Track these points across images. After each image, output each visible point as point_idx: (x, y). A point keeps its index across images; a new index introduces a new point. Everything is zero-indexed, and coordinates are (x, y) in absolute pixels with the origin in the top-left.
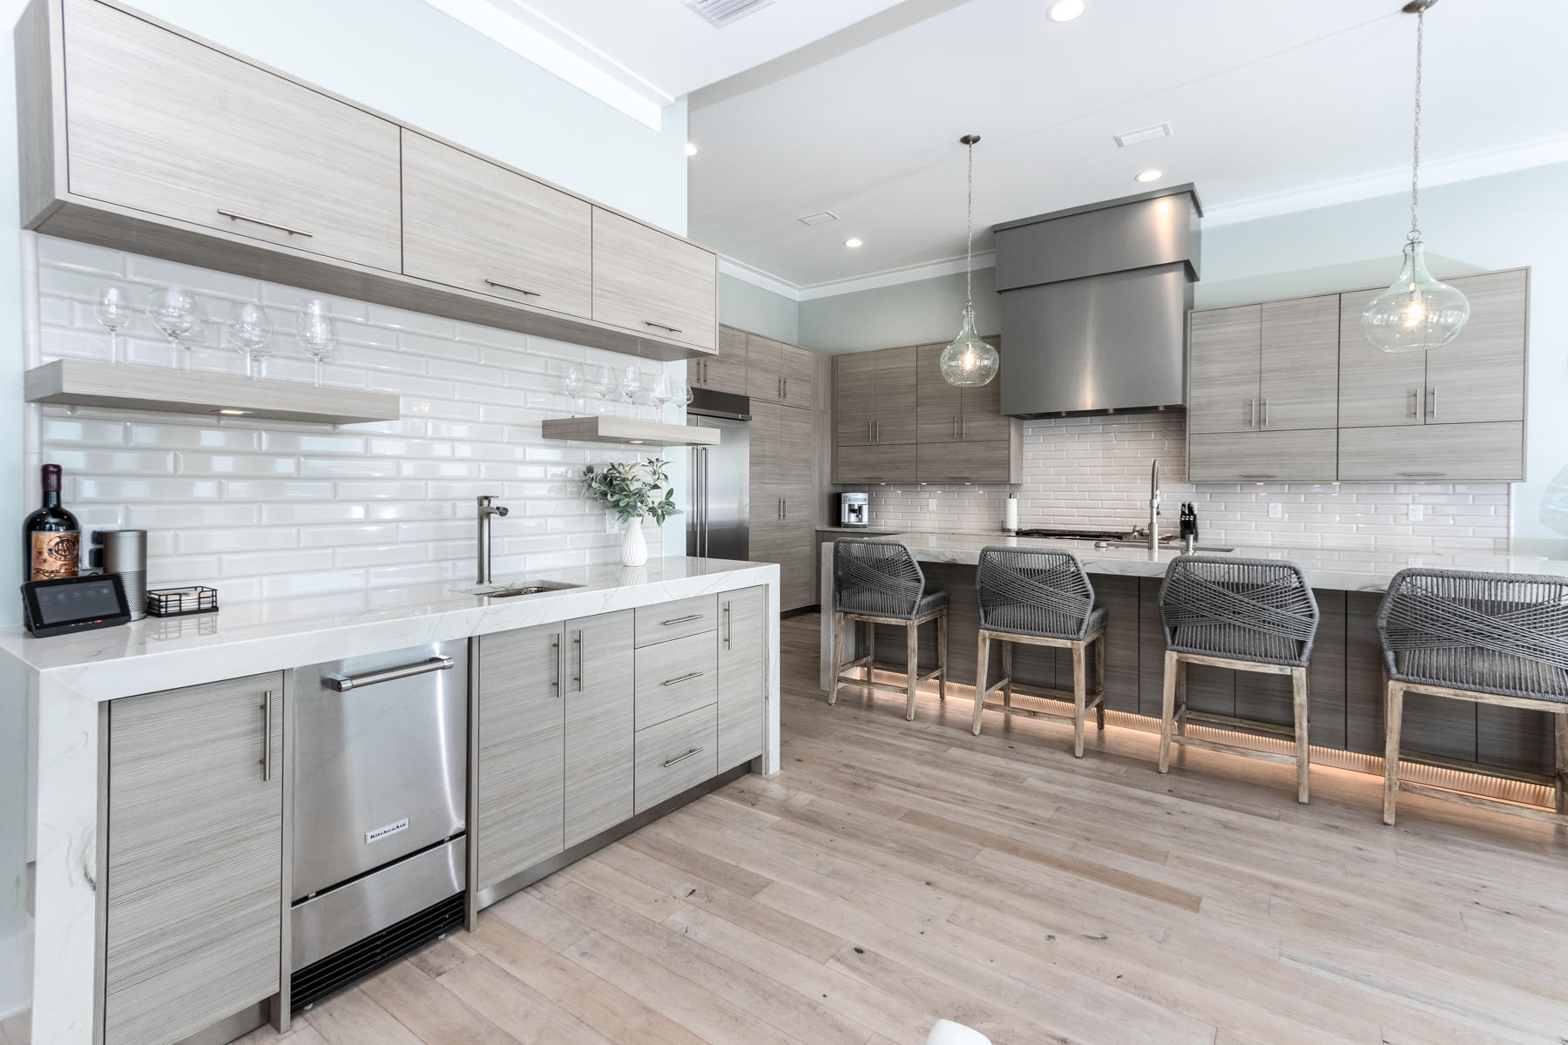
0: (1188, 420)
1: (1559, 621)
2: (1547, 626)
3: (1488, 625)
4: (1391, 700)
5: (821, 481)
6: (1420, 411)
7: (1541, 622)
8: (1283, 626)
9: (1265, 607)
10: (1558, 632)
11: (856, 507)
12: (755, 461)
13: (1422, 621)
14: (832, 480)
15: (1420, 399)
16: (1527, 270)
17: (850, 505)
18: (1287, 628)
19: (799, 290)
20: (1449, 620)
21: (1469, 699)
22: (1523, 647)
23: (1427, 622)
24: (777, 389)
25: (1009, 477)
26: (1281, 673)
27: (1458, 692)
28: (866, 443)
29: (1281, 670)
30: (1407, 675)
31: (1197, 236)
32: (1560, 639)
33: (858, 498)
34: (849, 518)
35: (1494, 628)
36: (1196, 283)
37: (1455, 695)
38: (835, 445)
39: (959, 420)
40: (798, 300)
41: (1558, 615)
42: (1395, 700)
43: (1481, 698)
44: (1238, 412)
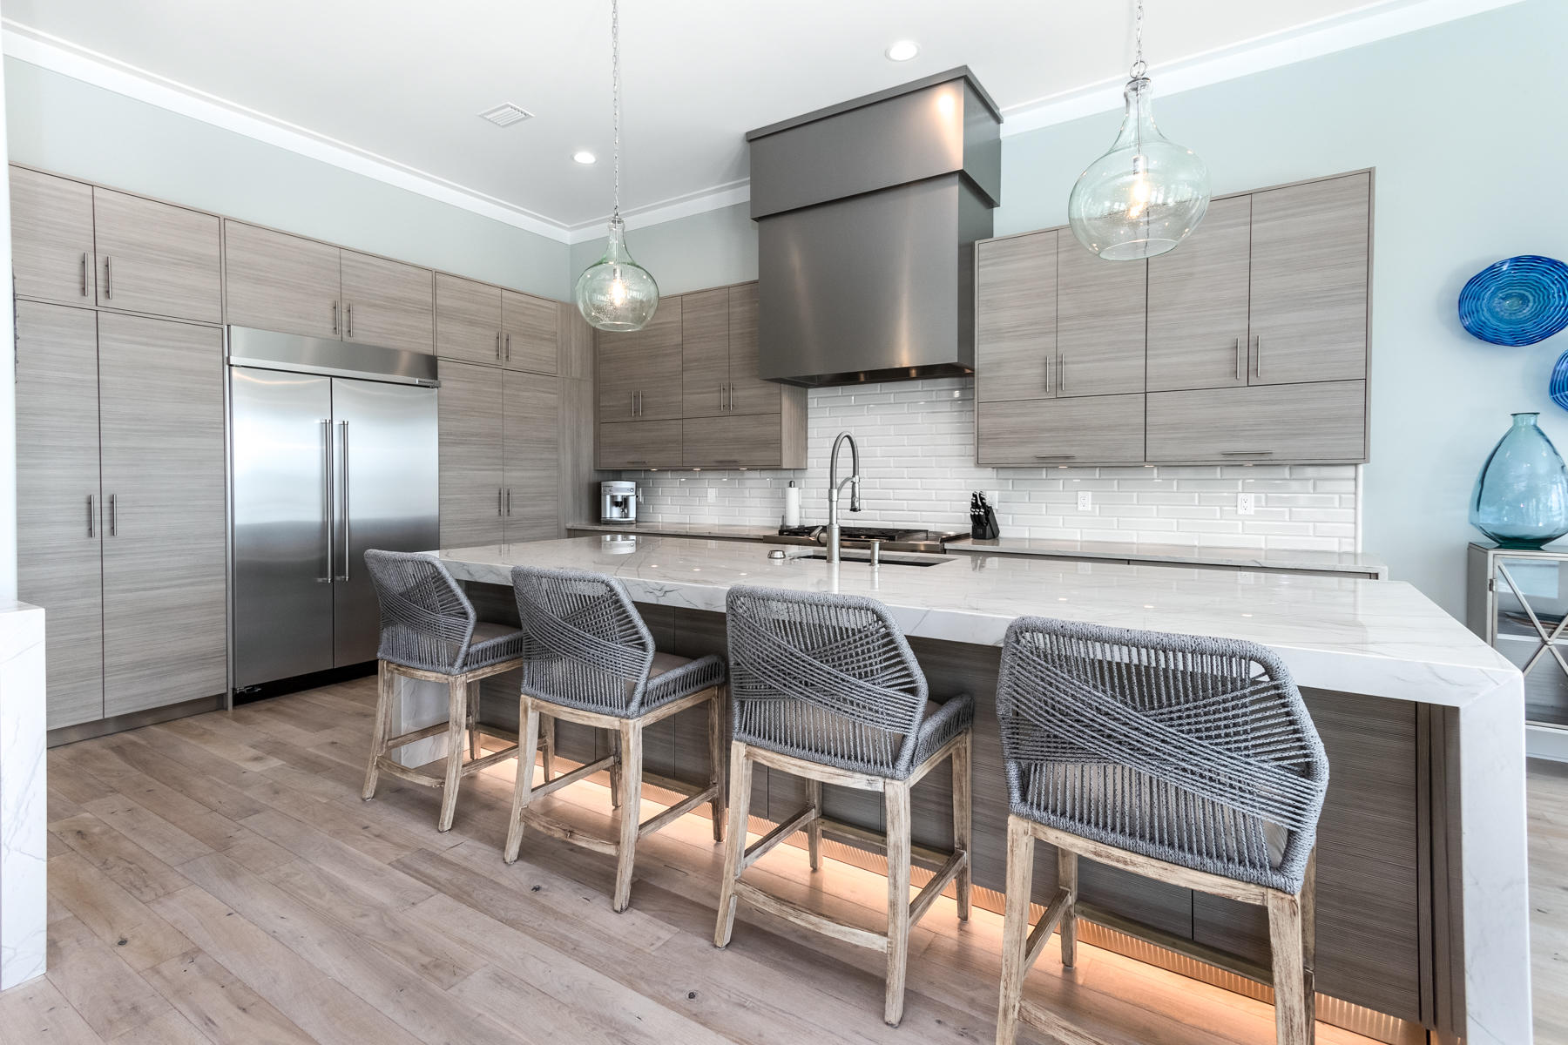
0: (976, 385)
1: (1248, 727)
2: (1227, 735)
3: (1136, 729)
4: (1012, 851)
5: (576, 465)
6: (1242, 368)
7: (1218, 728)
8: (870, 709)
9: (843, 675)
10: (1246, 748)
11: (619, 499)
12: (446, 440)
13: (1047, 712)
14: (594, 466)
15: (1243, 354)
16: (1370, 173)
17: (613, 497)
18: (877, 712)
19: (568, 229)
20: (1082, 715)
21: (1115, 864)
22: (1193, 773)
23: (1053, 715)
24: (494, 348)
25: (781, 460)
26: (869, 788)
27: (1101, 848)
28: (629, 419)
29: (870, 783)
30: (1031, 808)
31: (994, 148)
32: (1251, 760)
33: (624, 488)
34: (613, 513)
35: (1147, 734)
36: (995, 209)
37: (1095, 853)
38: (599, 422)
39: (727, 388)
40: (569, 243)
41: (1244, 715)
42: (1017, 851)
43: (1134, 864)
44: (1032, 373)
